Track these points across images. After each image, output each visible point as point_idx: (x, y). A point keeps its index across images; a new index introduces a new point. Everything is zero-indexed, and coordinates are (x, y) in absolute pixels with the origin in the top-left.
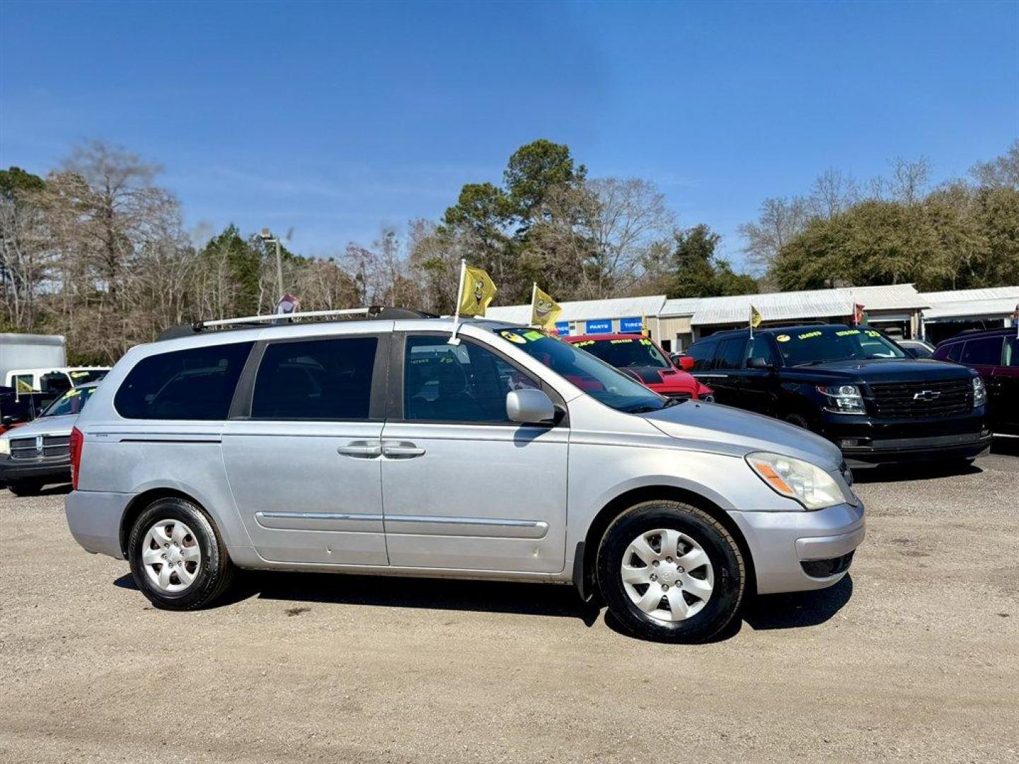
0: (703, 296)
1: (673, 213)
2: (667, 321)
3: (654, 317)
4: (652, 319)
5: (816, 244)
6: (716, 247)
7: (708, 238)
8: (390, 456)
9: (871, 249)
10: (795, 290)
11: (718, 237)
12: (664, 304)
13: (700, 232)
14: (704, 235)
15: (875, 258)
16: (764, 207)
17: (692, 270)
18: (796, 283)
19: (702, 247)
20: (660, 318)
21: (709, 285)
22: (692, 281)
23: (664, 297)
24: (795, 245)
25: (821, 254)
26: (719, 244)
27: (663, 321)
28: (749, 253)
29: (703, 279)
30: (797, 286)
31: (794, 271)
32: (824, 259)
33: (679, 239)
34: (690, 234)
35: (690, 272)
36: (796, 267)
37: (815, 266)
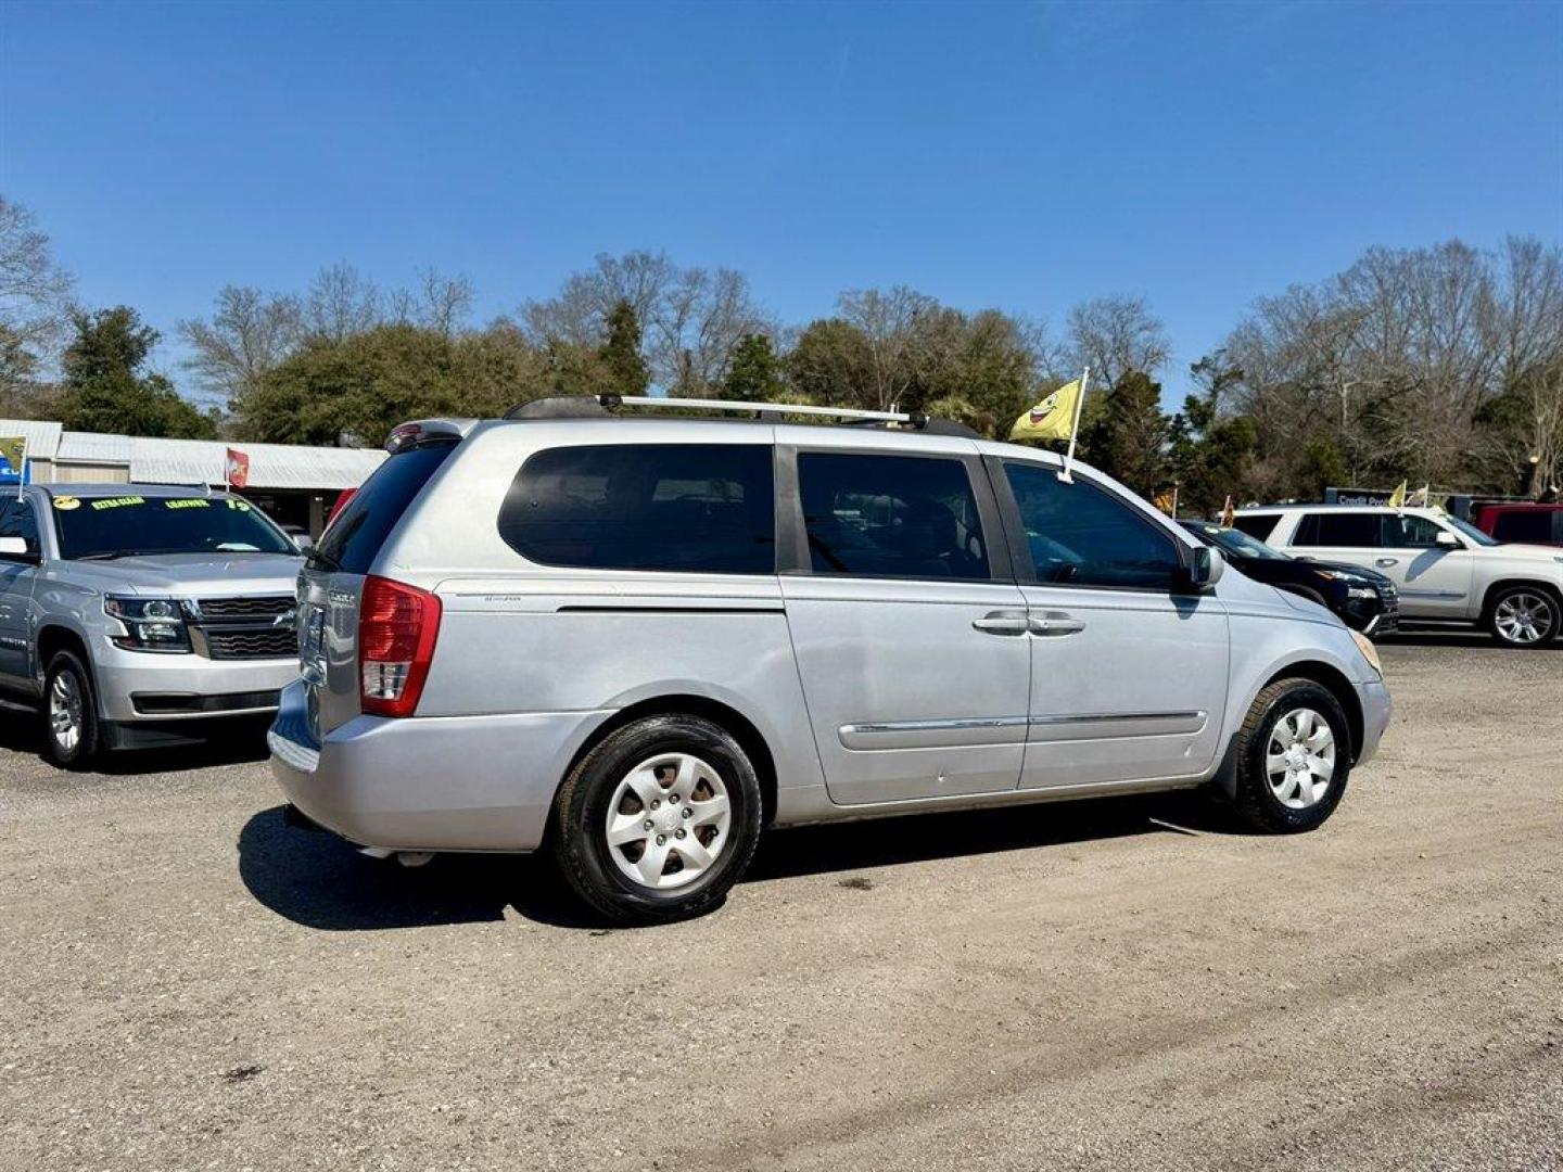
0: (132, 433)
1: (67, 275)
2: (73, 470)
3: (47, 460)
4: (42, 464)
5: (326, 375)
6: (149, 351)
7: (135, 332)
8: (1040, 632)
9: (414, 397)
10: (291, 443)
11: (157, 335)
12: (60, 440)
13: (121, 318)
14: (128, 327)
15: (419, 411)
16: (222, 299)
17: (108, 385)
18: (291, 431)
19: (123, 346)
20: (58, 464)
21: (143, 415)
22: (108, 404)
23: (59, 425)
24: (291, 371)
25: (335, 391)
26: (157, 347)
27: (63, 469)
28: (193, 371)
29: (131, 404)
30: (294, 437)
31: (291, 413)
32: (340, 400)
33: (82, 324)
34: (102, 318)
35: (106, 388)
36: (294, 405)
37: (325, 408)
